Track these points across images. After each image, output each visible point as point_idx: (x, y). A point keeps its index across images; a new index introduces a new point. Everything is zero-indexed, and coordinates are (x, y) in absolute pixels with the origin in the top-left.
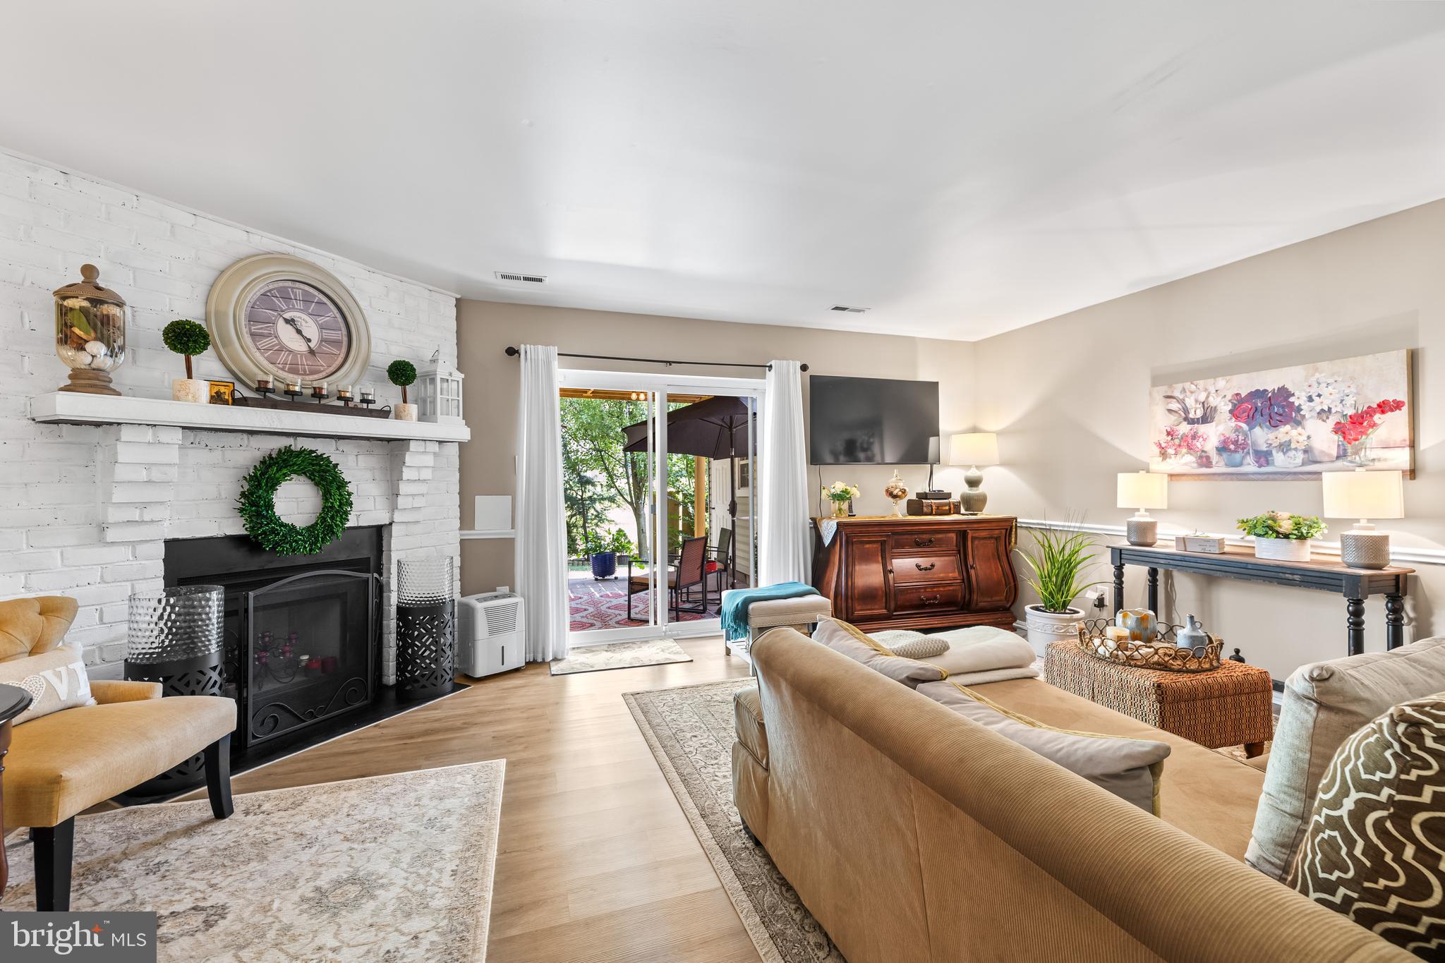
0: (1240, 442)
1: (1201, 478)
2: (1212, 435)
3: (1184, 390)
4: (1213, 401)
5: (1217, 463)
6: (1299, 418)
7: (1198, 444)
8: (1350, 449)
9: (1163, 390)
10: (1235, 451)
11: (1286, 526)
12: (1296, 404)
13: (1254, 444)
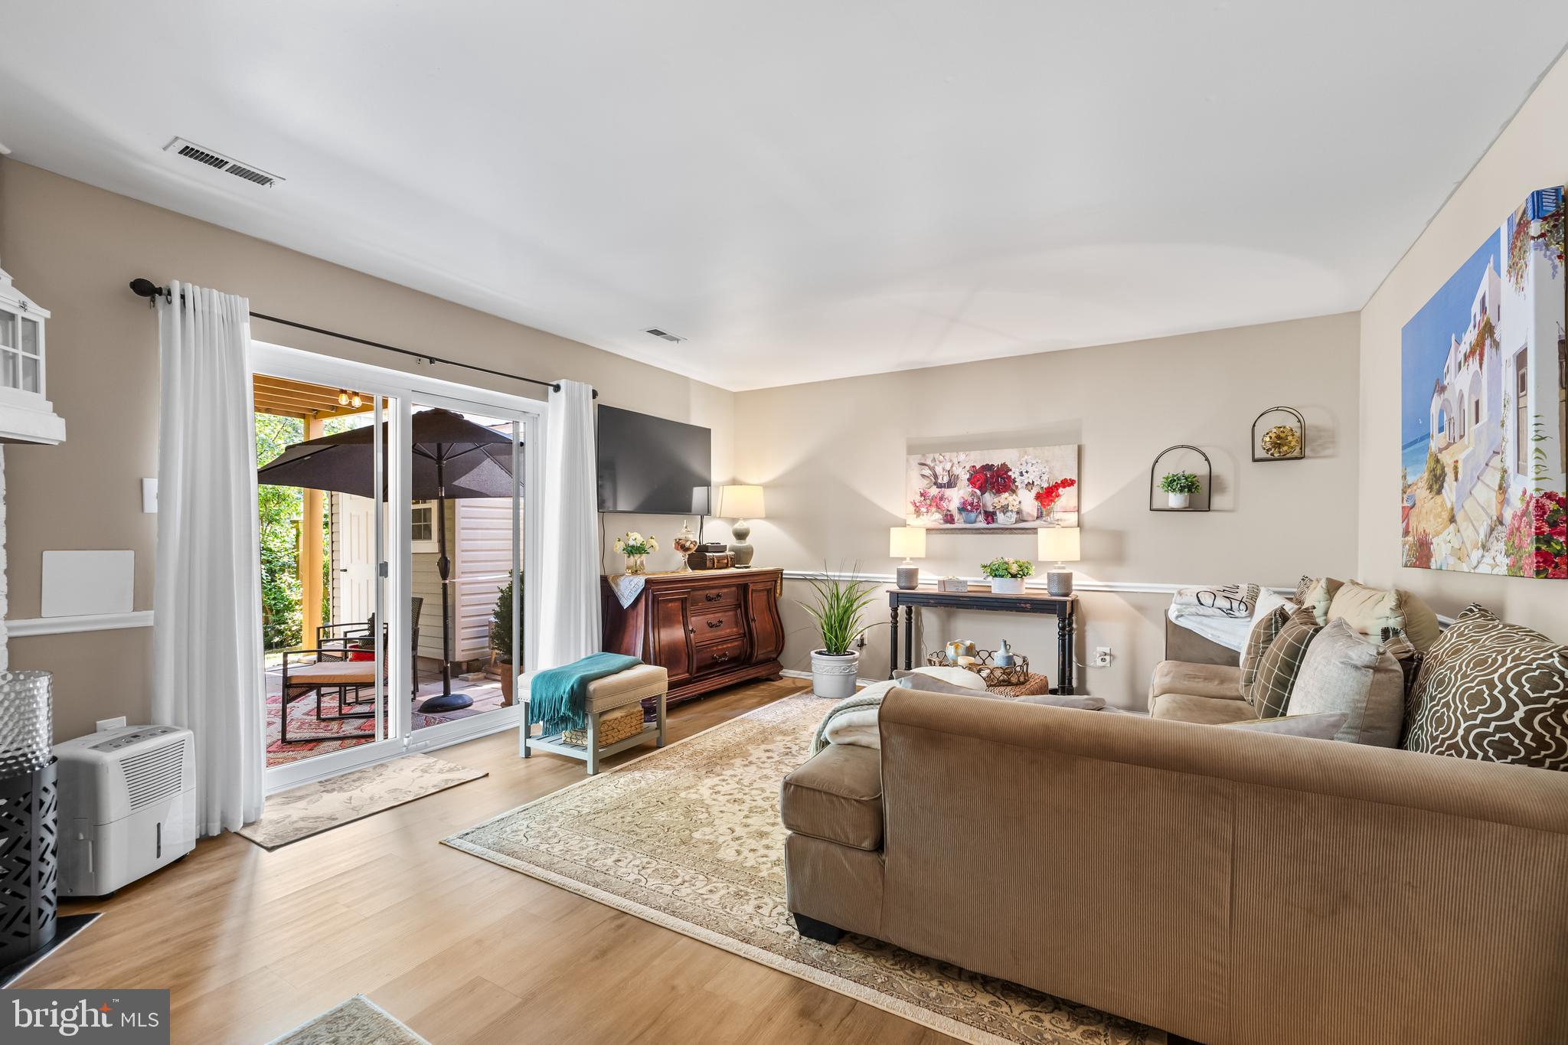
0: (975, 504)
1: (946, 532)
2: (956, 497)
3: (934, 460)
4: (957, 470)
5: (958, 520)
6: (1014, 488)
7: (944, 504)
8: (1044, 510)
9: (916, 459)
10: (971, 511)
11: (1014, 569)
12: (1013, 477)
13: (984, 505)
